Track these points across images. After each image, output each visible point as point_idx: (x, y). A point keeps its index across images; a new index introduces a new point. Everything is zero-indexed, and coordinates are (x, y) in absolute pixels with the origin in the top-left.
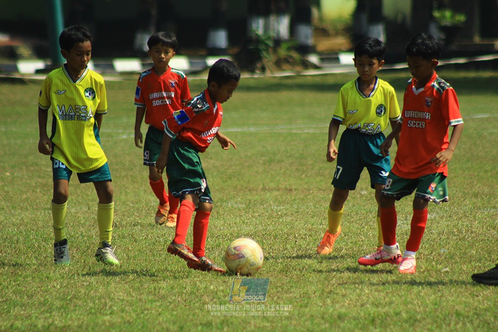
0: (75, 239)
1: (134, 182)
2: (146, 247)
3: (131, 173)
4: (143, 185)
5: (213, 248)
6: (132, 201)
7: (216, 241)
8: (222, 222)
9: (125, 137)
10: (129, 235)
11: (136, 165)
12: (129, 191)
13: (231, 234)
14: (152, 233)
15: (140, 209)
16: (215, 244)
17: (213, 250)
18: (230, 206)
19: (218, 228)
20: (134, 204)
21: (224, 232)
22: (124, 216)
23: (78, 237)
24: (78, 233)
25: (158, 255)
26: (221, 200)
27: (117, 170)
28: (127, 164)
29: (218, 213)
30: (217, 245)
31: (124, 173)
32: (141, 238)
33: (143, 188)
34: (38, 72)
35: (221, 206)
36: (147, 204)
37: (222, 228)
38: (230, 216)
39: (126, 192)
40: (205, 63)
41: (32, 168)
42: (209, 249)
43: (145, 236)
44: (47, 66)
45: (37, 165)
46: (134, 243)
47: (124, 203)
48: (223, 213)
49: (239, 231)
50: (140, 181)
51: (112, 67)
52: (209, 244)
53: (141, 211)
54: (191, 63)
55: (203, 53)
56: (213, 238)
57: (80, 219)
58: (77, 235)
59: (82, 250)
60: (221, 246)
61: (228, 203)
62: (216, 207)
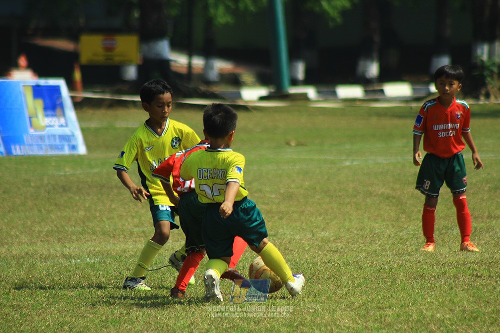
0: (300, 265)
1: (358, 209)
2: (371, 274)
3: (354, 200)
4: (367, 212)
5: (439, 276)
6: (357, 228)
7: (442, 268)
8: (448, 250)
9: (348, 164)
10: (354, 262)
11: (360, 191)
12: (353, 218)
13: (457, 262)
14: (377, 260)
15: (365, 236)
16: (441, 272)
17: (439, 278)
18: (455, 233)
19: (444, 256)
20: (358, 231)
21: (450, 260)
22: (348, 243)
23: (303, 264)
24: (302, 260)
25: (384, 282)
26: (447, 227)
27: (340, 196)
28: (351, 190)
29: (443, 240)
30: (443, 273)
31: (348, 200)
32: (366, 265)
33: (366, 215)
34: (262, 99)
35: (446, 233)
36: (371, 231)
37: (448, 255)
38: (456, 244)
39: (350, 219)
40: (429, 90)
41: (256, 195)
42: (435, 276)
43: (370, 263)
44: (271, 93)
45: (261, 191)
46: (360, 270)
47: (348, 230)
48: (448, 240)
49: (465, 259)
50: (363, 208)
51: (334, 93)
52: (435, 271)
53: (366, 237)
54: (414, 90)
55: (427, 79)
56: (439, 265)
57: (304, 245)
58: (302, 262)
59: (308, 277)
60: (447, 274)
61: (453, 231)
62: (441, 234)
